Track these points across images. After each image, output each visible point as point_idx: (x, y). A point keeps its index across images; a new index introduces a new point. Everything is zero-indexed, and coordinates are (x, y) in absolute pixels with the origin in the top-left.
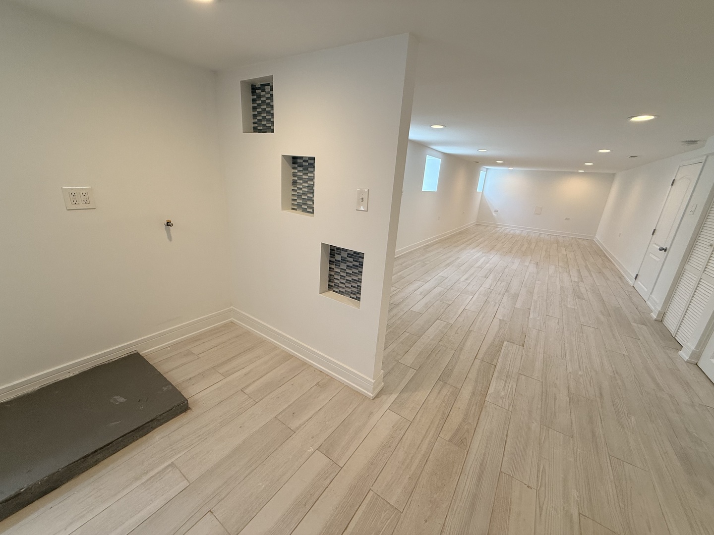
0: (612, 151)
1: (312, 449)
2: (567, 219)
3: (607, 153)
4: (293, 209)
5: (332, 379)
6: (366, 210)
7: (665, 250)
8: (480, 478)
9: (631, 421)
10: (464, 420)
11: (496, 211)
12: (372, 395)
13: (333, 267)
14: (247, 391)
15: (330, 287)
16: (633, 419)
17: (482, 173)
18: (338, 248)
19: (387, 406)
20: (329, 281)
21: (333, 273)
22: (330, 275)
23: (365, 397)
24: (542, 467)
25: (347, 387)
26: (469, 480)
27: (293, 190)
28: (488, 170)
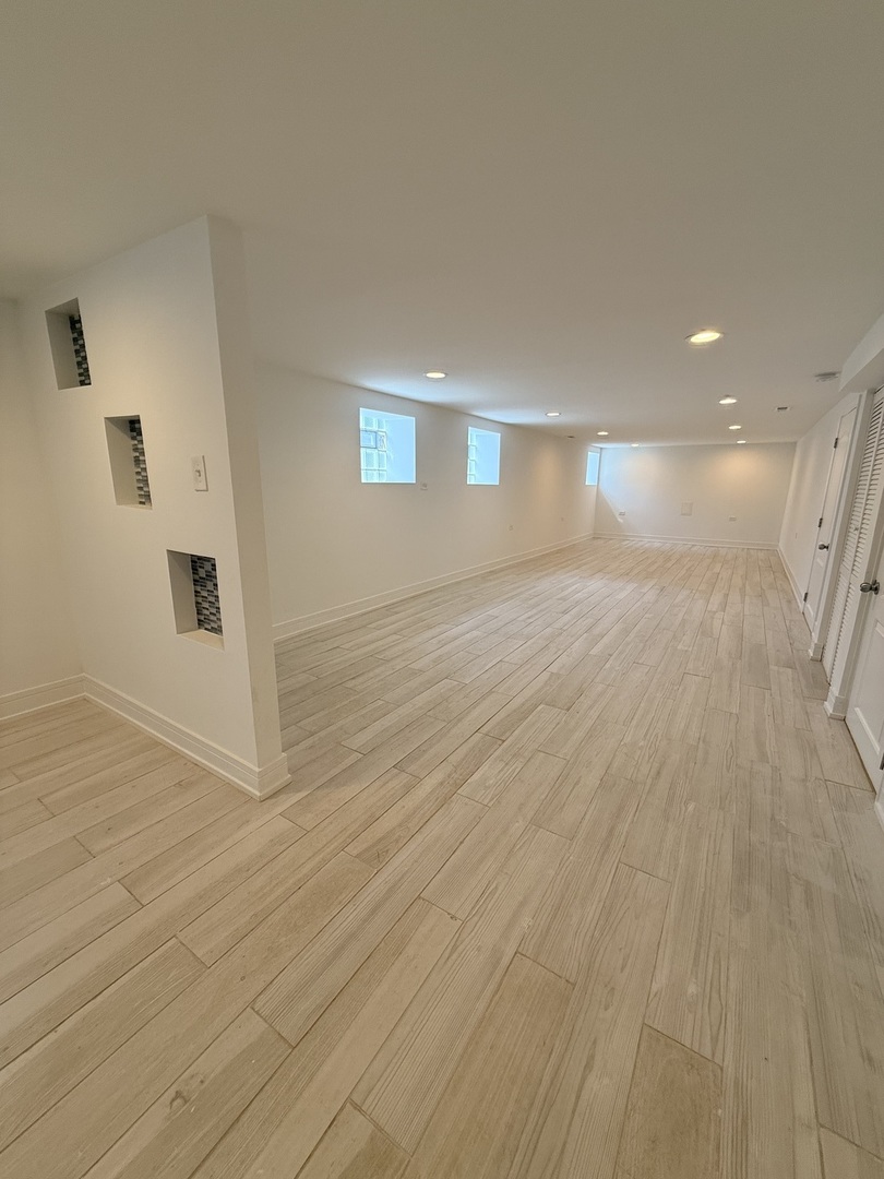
0: (738, 400)
1: (109, 880)
2: (732, 519)
3: (730, 404)
4: (141, 503)
5: (210, 773)
6: (205, 488)
7: (827, 548)
8: (374, 912)
9: (686, 809)
10: (400, 825)
11: (622, 514)
12: (258, 794)
13: (199, 589)
14: (46, 801)
15: (200, 623)
16: (691, 807)
17: (592, 456)
18: (200, 558)
19: (280, 809)
20: (198, 613)
21: (200, 600)
22: (197, 603)
23: (250, 798)
24: (494, 885)
25: (229, 785)
26: (355, 914)
27: (138, 473)
28: (604, 451)
